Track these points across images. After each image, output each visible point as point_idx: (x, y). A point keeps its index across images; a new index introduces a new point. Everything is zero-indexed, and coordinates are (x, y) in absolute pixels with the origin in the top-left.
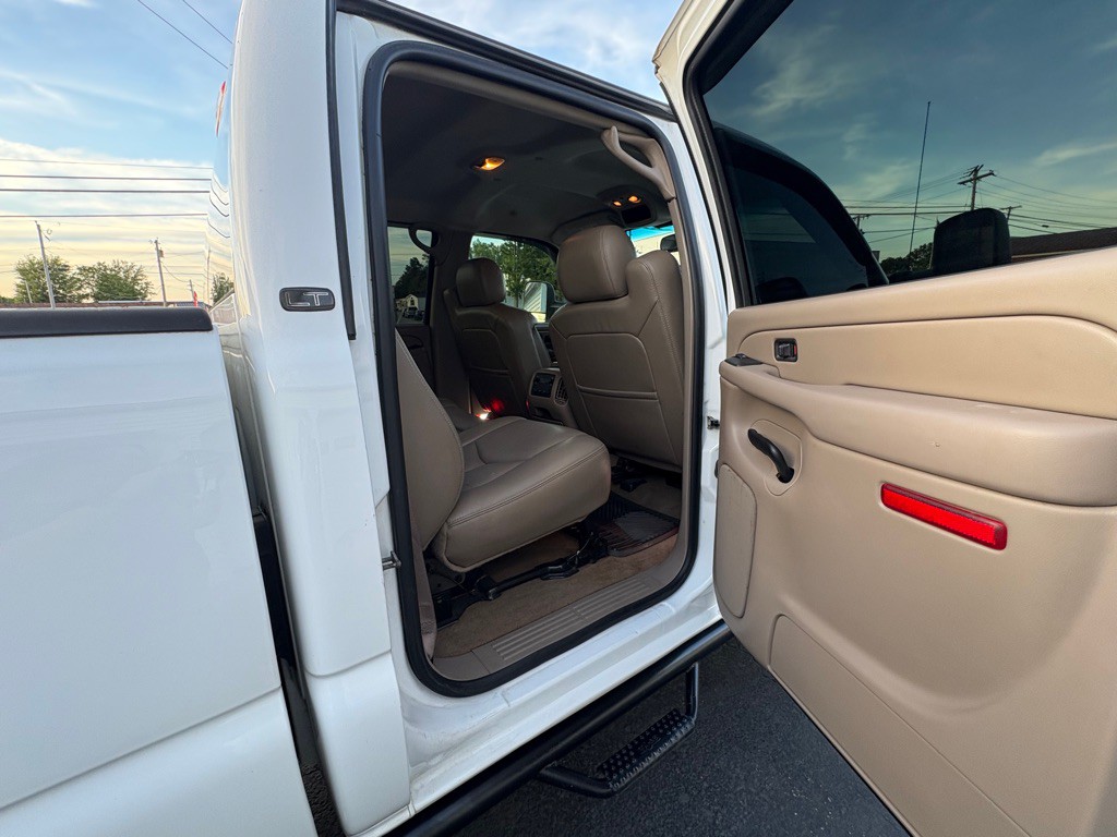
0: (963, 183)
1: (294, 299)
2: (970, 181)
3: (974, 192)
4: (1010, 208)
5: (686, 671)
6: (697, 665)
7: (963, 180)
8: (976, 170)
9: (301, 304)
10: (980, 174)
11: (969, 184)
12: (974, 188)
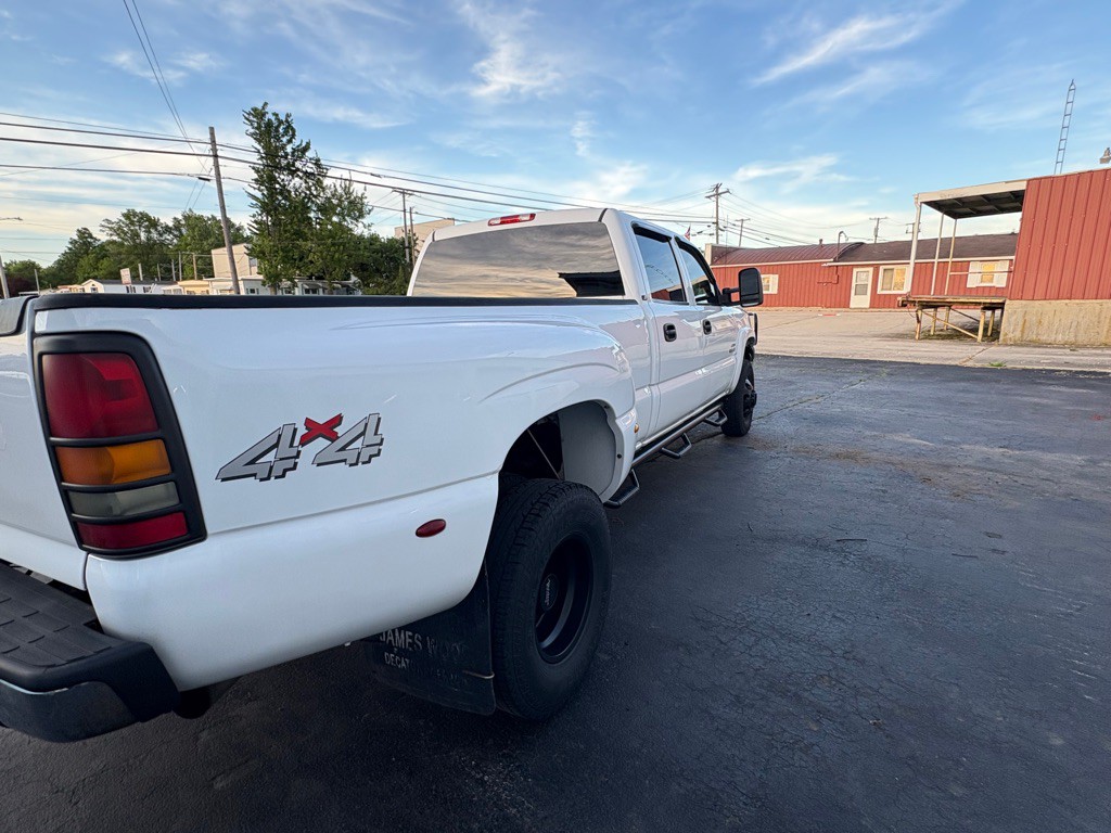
0: (709, 197)
2: (713, 196)
3: (717, 205)
4: (742, 221)
7: (708, 194)
8: (717, 187)
10: (720, 191)
11: (713, 198)
12: (717, 202)
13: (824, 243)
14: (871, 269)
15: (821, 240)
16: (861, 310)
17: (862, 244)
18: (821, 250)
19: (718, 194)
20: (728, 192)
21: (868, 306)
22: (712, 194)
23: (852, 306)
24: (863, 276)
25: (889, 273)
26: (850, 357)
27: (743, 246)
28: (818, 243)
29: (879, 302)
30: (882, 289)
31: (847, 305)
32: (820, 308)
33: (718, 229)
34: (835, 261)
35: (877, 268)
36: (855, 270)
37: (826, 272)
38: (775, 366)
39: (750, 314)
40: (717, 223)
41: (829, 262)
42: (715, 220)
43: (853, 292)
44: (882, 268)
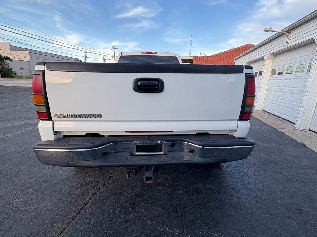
19: (114, 49)
20: (117, 48)
22: (112, 48)
33: (115, 59)
40: (114, 57)
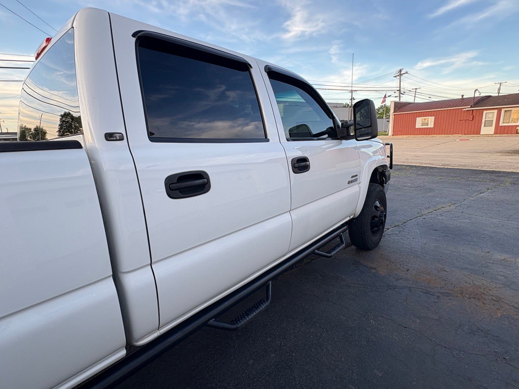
0: (395, 77)
1: (109, 137)
2: (398, 76)
3: (400, 81)
4: (416, 89)
5: (266, 285)
6: (270, 282)
7: (395, 75)
8: (400, 71)
9: (112, 139)
10: (402, 73)
11: (398, 77)
12: (400, 79)
13: (464, 97)
14: (496, 111)
15: (463, 96)
16: (488, 135)
17: (490, 96)
18: (463, 101)
19: (401, 75)
21: (493, 133)
23: (481, 133)
24: (490, 116)
25: (508, 113)
26: (480, 168)
27: (416, 101)
28: (461, 97)
29: (500, 130)
30: (503, 123)
31: (478, 132)
32: (461, 135)
33: (400, 93)
34: (471, 107)
35: (500, 110)
36: (485, 112)
37: (465, 114)
38: (423, 175)
39: (387, 144)
40: (400, 90)
41: (468, 108)
42: (398, 89)
43: (483, 125)
44: (503, 110)
